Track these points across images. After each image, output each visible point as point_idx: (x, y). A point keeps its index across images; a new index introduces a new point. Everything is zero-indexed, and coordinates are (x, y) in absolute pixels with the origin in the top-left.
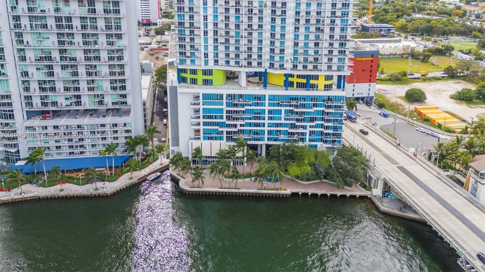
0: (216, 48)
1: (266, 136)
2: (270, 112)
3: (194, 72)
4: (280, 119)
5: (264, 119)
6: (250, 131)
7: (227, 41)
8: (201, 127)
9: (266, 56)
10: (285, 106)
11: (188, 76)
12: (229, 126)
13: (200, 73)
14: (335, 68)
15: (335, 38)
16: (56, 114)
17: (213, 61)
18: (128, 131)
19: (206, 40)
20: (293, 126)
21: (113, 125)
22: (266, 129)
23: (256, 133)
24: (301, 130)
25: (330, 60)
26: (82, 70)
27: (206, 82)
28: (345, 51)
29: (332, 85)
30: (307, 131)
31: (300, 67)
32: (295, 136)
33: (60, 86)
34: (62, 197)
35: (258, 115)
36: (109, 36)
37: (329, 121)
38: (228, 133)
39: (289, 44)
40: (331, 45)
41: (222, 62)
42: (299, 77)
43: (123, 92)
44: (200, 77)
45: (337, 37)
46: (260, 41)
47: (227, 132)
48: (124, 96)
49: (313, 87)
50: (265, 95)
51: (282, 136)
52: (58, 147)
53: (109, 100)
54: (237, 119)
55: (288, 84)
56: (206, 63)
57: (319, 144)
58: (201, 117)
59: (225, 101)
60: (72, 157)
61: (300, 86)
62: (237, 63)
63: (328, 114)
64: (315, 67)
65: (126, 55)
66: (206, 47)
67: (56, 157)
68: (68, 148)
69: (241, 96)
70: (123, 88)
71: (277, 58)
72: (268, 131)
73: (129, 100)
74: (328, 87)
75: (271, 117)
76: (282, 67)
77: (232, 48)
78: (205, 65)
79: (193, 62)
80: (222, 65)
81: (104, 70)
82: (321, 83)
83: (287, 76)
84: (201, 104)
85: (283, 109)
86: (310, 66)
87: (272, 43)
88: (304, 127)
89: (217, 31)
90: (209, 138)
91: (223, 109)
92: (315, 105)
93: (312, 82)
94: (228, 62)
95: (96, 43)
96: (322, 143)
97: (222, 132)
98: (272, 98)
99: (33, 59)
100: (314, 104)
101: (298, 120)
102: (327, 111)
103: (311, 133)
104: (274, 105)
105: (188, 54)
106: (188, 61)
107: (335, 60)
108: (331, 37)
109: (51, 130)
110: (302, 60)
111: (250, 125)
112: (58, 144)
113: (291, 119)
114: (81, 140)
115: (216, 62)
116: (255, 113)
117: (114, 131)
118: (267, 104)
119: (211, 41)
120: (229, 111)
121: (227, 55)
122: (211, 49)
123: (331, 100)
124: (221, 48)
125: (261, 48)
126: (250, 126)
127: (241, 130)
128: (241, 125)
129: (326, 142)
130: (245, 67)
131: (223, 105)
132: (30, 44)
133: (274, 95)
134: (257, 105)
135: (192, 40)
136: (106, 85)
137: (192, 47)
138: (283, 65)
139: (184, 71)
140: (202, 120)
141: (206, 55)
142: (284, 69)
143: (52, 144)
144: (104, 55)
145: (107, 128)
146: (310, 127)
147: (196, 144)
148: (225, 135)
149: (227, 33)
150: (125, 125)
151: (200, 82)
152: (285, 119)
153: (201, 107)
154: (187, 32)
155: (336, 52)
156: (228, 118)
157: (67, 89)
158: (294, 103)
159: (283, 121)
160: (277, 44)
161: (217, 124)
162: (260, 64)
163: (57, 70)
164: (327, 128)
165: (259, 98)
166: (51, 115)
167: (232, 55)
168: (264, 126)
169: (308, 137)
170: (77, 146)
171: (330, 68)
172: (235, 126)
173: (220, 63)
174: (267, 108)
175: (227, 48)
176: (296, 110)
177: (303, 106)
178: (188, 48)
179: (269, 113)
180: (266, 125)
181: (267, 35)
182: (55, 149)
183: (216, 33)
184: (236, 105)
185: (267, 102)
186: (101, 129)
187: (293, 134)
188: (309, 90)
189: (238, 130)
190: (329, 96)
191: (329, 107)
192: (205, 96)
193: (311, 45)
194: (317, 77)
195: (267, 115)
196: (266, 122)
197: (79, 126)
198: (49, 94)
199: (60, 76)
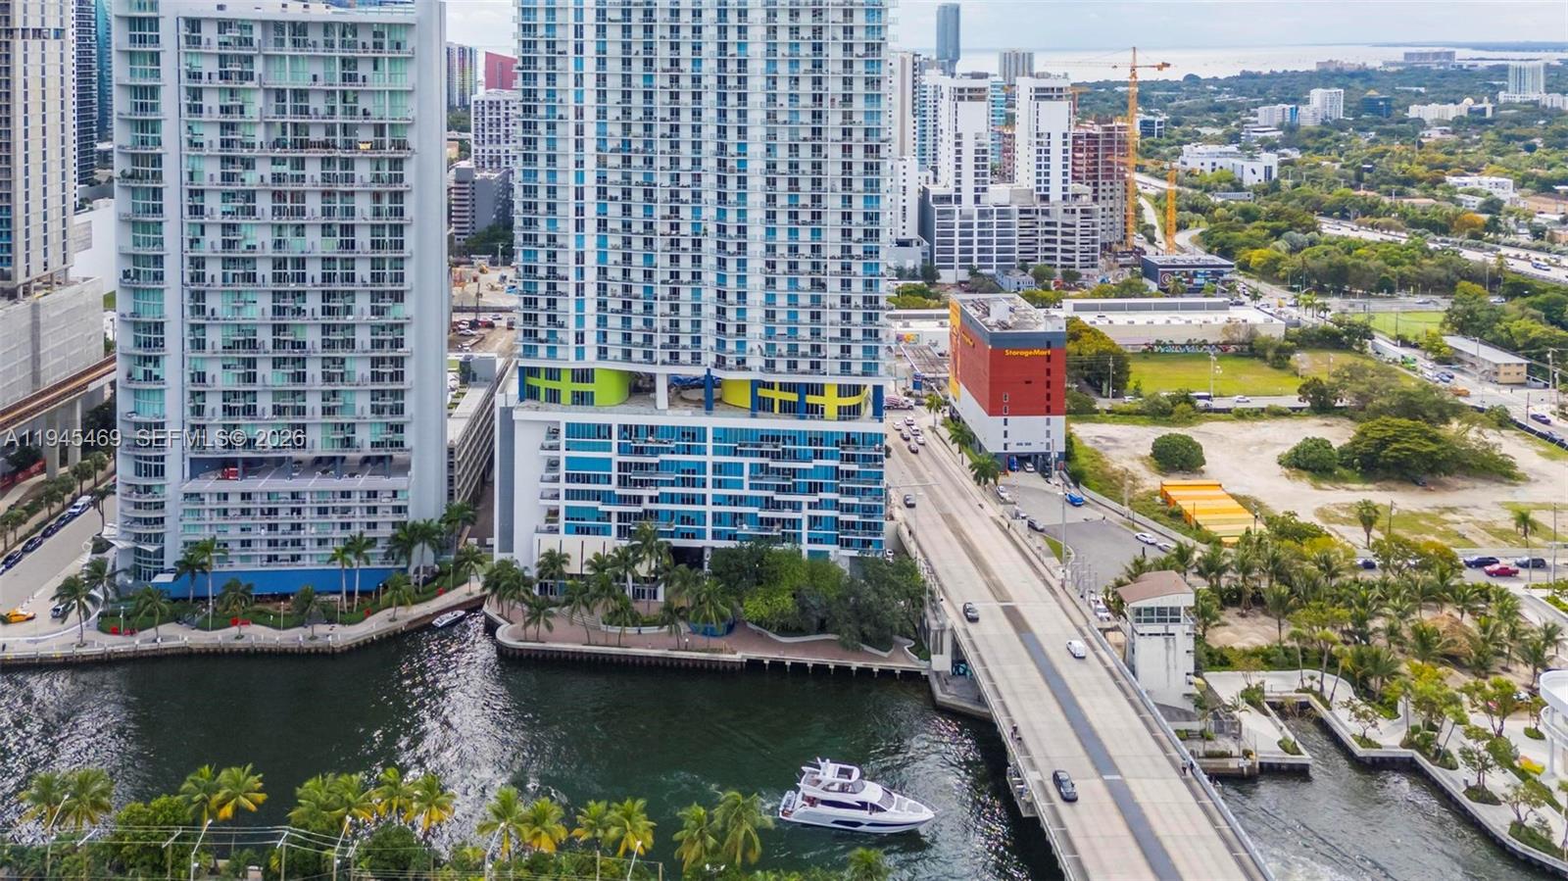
0: (602, 321)
1: (709, 527)
2: (718, 468)
3: (553, 374)
4: (739, 485)
5: (704, 486)
6: (672, 512)
7: (627, 305)
8: (562, 504)
9: (709, 341)
10: (752, 454)
11: (542, 383)
12: (624, 500)
13: (566, 377)
14: (857, 368)
15: (853, 304)
16: (252, 467)
17: (595, 351)
18: (399, 510)
19: (580, 306)
20: (769, 503)
21: (369, 493)
22: (709, 509)
23: (686, 519)
24: (788, 514)
25: (846, 350)
26: (314, 369)
27: (581, 399)
28: (876, 331)
29: (859, 405)
30: (804, 515)
31: (781, 365)
32: (776, 527)
33: (265, 403)
35: (691, 476)
36: (376, 295)
37: (851, 492)
38: (622, 516)
39: (755, 314)
40: (846, 317)
41: (615, 352)
42: (784, 387)
43: (396, 420)
44: (566, 387)
45: (857, 300)
46: (697, 308)
47: (619, 514)
48: (398, 428)
49: (815, 411)
50: (705, 429)
51: (745, 527)
52: (246, 543)
53: (364, 437)
54: (642, 484)
55: (761, 406)
56: (580, 354)
57: (832, 549)
58: (563, 478)
59: (615, 440)
60: (272, 567)
61: (787, 408)
62: (648, 355)
63: (850, 474)
64: (815, 366)
65: (410, 337)
66: (580, 320)
67: (238, 566)
68: (265, 546)
69: (651, 430)
70: (399, 410)
71: (731, 346)
72: (714, 514)
73: (409, 437)
74: (853, 412)
75: (720, 481)
76: (741, 363)
77: (637, 323)
78: (577, 358)
79: (552, 351)
80: (615, 359)
81: (361, 369)
82: (831, 402)
83: (756, 385)
84: (563, 446)
85: (747, 461)
86: (804, 365)
87: (721, 312)
88: (796, 506)
89: (605, 286)
90: (580, 531)
91: (610, 460)
92: (818, 455)
93: (811, 399)
94: (627, 355)
96: (837, 547)
97: (609, 513)
98: (722, 435)
99: (219, 346)
100: (816, 451)
101: (781, 489)
102: (844, 467)
103: (814, 521)
104: (726, 452)
105: (542, 335)
106: (542, 351)
107: (857, 351)
108: (845, 300)
109: (234, 503)
110: (785, 350)
111: (672, 498)
112: (245, 537)
113: (766, 487)
114: (297, 527)
115: (602, 353)
116: (683, 472)
117: (369, 508)
118: (710, 450)
119: (591, 307)
120: (625, 464)
121: (627, 337)
122: (591, 323)
123: (854, 442)
124: (615, 321)
125: (699, 322)
126: (672, 502)
127: (651, 512)
128: (652, 499)
129: (848, 544)
130: (664, 363)
131: (610, 450)
132: (219, 314)
133: (725, 430)
134: (689, 450)
135: (552, 303)
136: (363, 402)
137: (552, 318)
138: (744, 361)
139: (533, 372)
140: (563, 486)
141: (580, 338)
142: (745, 369)
143: (234, 534)
144: (363, 337)
145: (355, 501)
146: (811, 506)
147: (550, 542)
148: (614, 523)
149: (627, 289)
150: (395, 494)
151: (566, 398)
152: (752, 487)
153: (562, 454)
154: (542, 287)
155: (857, 334)
156: (623, 482)
157: (279, 411)
158: (768, 448)
159: (746, 492)
160: (731, 314)
161: (597, 496)
162: (696, 358)
164: (850, 509)
165: (694, 434)
166: (239, 469)
167: (637, 338)
168: (704, 503)
169: (805, 531)
170: (285, 543)
171: (846, 368)
172: (638, 500)
173: (611, 354)
174: (710, 459)
175: (626, 321)
176: (773, 464)
177: (793, 456)
178: (542, 320)
179: (714, 472)
180: (709, 500)
181: (709, 294)
182: (238, 546)
183: (602, 289)
184: (640, 451)
185: (710, 444)
186: (340, 503)
187: (771, 522)
188: (803, 418)
189: (646, 511)
190: (848, 434)
191: (851, 459)
192: (573, 430)
193: (804, 317)
194: (818, 389)
195: (709, 477)
196: (710, 491)
197: (294, 495)
198: (242, 420)
199: (269, 381)
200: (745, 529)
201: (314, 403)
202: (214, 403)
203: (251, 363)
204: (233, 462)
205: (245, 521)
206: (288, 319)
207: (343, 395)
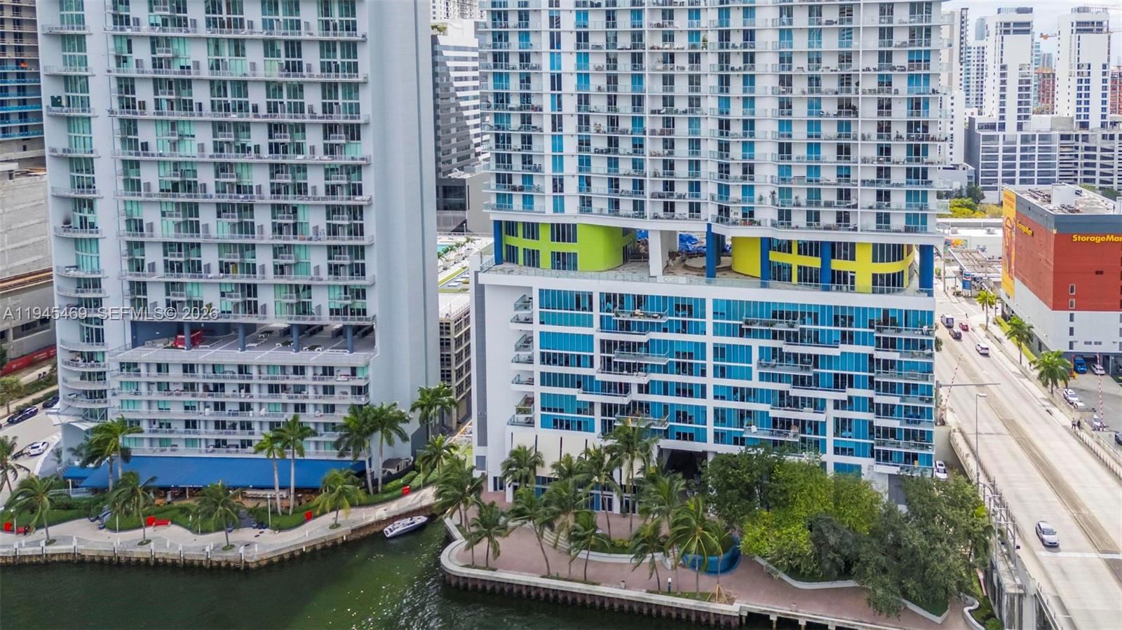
0: (585, 163)
1: (710, 427)
2: (720, 352)
3: (532, 230)
4: (747, 375)
5: (703, 373)
6: (666, 406)
7: (613, 142)
8: (537, 390)
9: (709, 189)
10: (762, 334)
11: (520, 242)
12: (607, 388)
13: (545, 234)
14: (898, 221)
15: (894, 133)
16: (205, 334)
17: (577, 202)
18: (358, 391)
19: (558, 144)
20: (783, 399)
21: (324, 368)
22: (710, 403)
23: (682, 415)
24: (807, 415)
25: (883, 197)
26: (263, 218)
27: (563, 262)
28: (925, 171)
29: (901, 274)
30: (830, 415)
31: (799, 219)
32: (794, 430)
33: (210, 257)
34: (138, 560)
35: (687, 361)
36: (329, 129)
37: (889, 388)
38: (608, 409)
39: (766, 151)
40: (885, 151)
41: (600, 204)
42: (808, 248)
43: (356, 282)
44: (545, 246)
45: (899, 128)
46: (695, 144)
47: (604, 406)
48: (361, 293)
49: (841, 280)
50: (703, 301)
51: (754, 428)
52: (191, 424)
53: (322, 301)
54: (631, 368)
55: (773, 274)
56: (559, 206)
57: (865, 462)
58: (537, 358)
59: (596, 313)
60: (221, 454)
61: (807, 276)
62: (639, 206)
63: (888, 365)
64: (843, 219)
65: (369, 181)
66: (558, 161)
67: (183, 451)
68: (211, 428)
69: (640, 301)
70: (360, 270)
71: (736, 193)
72: (716, 411)
73: (373, 304)
74: (892, 283)
75: (723, 369)
76: (749, 215)
77: (625, 166)
78: (555, 210)
79: (528, 200)
80: (601, 212)
81: (315, 220)
82: (863, 268)
83: (767, 245)
84: (536, 319)
85: (756, 344)
86: (828, 218)
87: (724, 148)
88: (818, 405)
89: (587, 118)
90: (559, 424)
91: (591, 337)
92: (847, 338)
93: (838, 265)
94: (615, 204)
95: (299, 149)
96: (872, 461)
97: (592, 404)
98: (725, 309)
99: (155, 189)
100: (844, 333)
101: (799, 382)
102: (881, 355)
103: (842, 425)
104: (730, 331)
105: (517, 182)
106: (517, 202)
107: (898, 199)
108: (883, 128)
109: (176, 375)
110: (803, 197)
111: (665, 388)
112: (191, 416)
113: (780, 378)
114: (245, 407)
115: (586, 204)
116: (678, 355)
117: (325, 387)
118: (709, 329)
119: (570, 146)
120: (609, 342)
121: (614, 183)
122: (571, 167)
123: (894, 323)
124: (599, 166)
125: (698, 162)
126: (666, 393)
127: (641, 404)
128: (643, 389)
129: (886, 457)
130: (656, 217)
131: (591, 325)
132: (153, 149)
133: (728, 302)
134: (684, 327)
135: (527, 140)
136: (319, 260)
137: (527, 160)
138: (752, 214)
139: (511, 228)
140: (538, 368)
141: (558, 185)
142: (752, 223)
143: (177, 413)
144: (316, 180)
145: (308, 379)
146: (838, 405)
147: (524, 438)
148: (598, 417)
149: (613, 122)
150: (354, 371)
151: (545, 260)
152: (762, 377)
153: (536, 329)
154: (516, 122)
155: (898, 175)
156: (608, 365)
157: (225, 268)
158: (781, 327)
159: (755, 383)
160: (736, 152)
161: (579, 382)
162: (695, 209)
163: (207, 216)
164: (888, 411)
165: (687, 307)
166: (186, 336)
167: (626, 186)
168: (704, 396)
169: (830, 438)
170: (234, 426)
171: (883, 220)
172: (624, 389)
173: (596, 205)
174: (710, 339)
175: (613, 163)
176: (788, 348)
177: (816, 339)
178: (517, 163)
179: (716, 357)
180: (710, 392)
181: (709, 127)
182: (181, 427)
183: (584, 121)
184: (626, 327)
185: (709, 320)
186: (292, 380)
187: (787, 424)
188: (827, 289)
189: (634, 403)
190: (886, 312)
191: (889, 344)
192: (551, 299)
193: (829, 154)
194: (849, 251)
195: (710, 362)
196: (710, 381)
197: (243, 369)
198: (185, 278)
199: (213, 233)
200: (754, 432)
201: (264, 259)
202: (153, 256)
203: (193, 209)
204: (179, 328)
205: (187, 397)
206: (230, 157)
207: (297, 250)
